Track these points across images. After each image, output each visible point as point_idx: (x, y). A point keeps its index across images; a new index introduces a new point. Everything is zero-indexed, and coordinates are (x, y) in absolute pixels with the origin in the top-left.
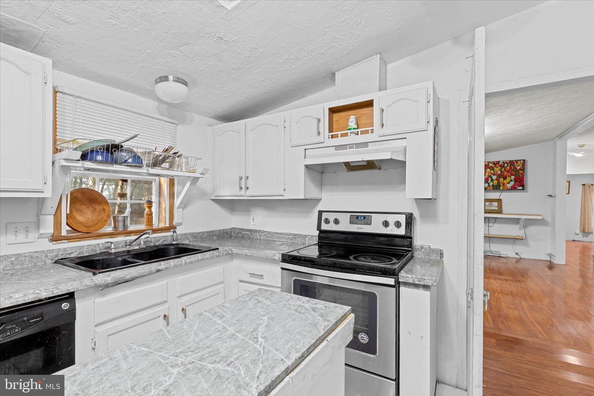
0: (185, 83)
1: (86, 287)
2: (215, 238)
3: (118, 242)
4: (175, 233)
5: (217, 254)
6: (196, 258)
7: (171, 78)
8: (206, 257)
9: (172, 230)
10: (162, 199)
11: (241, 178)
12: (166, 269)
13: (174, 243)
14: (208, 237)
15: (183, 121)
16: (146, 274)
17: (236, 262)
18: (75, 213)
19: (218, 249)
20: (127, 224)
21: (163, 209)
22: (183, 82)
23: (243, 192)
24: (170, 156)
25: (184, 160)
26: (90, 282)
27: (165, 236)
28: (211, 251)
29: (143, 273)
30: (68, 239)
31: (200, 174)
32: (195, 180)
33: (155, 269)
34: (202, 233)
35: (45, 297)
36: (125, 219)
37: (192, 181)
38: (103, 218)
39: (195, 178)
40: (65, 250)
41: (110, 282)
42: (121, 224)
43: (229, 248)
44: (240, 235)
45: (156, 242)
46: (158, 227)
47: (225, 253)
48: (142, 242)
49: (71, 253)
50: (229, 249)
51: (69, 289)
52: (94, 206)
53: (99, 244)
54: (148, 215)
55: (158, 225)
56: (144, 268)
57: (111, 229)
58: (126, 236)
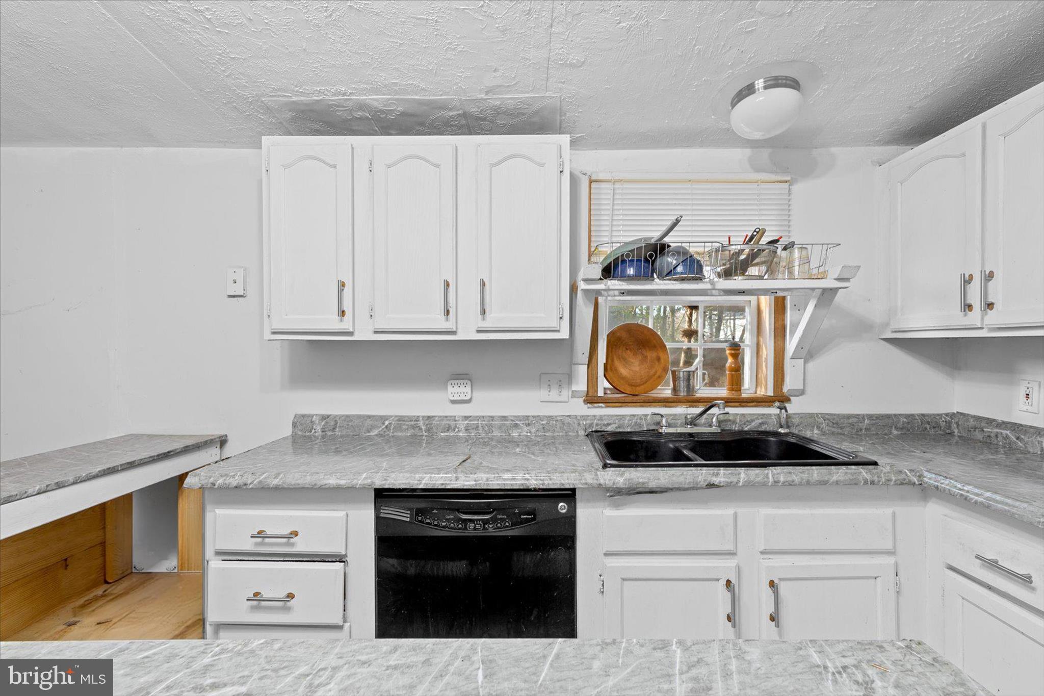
0: (793, 84)
1: (586, 486)
2: (895, 432)
3: (676, 415)
4: (783, 411)
5: (868, 477)
6: (805, 476)
7: (760, 84)
8: (835, 478)
9: (777, 404)
10: (761, 339)
11: (967, 281)
12: (729, 485)
13: (782, 431)
14: (873, 429)
15: (808, 170)
16: (686, 486)
17: (934, 510)
18: (617, 363)
19: (875, 464)
20: (693, 385)
21: (764, 359)
22: (788, 82)
23: (974, 318)
24: (764, 250)
25: (796, 253)
26: (593, 479)
27: (764, 415)
28: (853, 467)
29: (681, 483)
30: (606, 403)
31: (835, 279)
32: (827, 295)
33: (705, 480)
34: (857, 416)
35: (534, 487)
36: (689, 376)
37: (819, 298)
38: (656, 372)
39: (824, 290)
40: (601, 418)
41: (622, 486)
42: (682, 385)
43: (914, 467)
44: (979, 436)
45: (745, 424)
46: (753, 396)
47: (894, 478)
48: (714, 420)
49: (609, 424)
50: (911, 471)
51: (563, 482)
52: (644, 352)
53: (646, 415)
54: (731, 370)
55: (754, 390)
56: (682, 474)
57: (670, 392)
58: (690, 407)
